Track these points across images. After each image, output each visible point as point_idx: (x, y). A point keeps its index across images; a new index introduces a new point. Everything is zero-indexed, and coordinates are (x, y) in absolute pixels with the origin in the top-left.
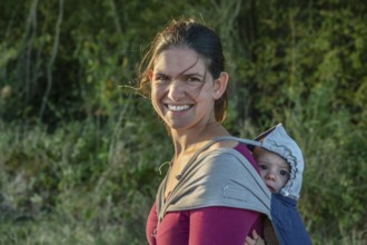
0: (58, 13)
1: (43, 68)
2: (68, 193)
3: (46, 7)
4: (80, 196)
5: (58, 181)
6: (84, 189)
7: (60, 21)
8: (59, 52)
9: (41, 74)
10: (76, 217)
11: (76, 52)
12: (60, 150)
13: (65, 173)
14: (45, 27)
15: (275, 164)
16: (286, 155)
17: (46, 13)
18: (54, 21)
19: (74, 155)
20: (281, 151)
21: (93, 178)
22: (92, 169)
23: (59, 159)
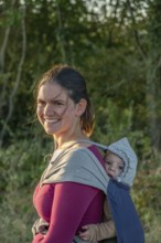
0: (20, 56)
1: (7, 98)
2: (12, 193)
3: (12, 50)
4: (21, 197)
5: (7, 184)
6: (25, 191)
7: (22, 62)
8: (20, 86)
9: (4, 103)
10: (16, 212)
11: (32, 87)
12: (9, 160)
13: (12, 178)
14: (10, 66)
15: (116, 162)
16: (123, 156)
17: (12, 55)
18: (18, 62)
19: (19, 165)
20: (120, 153)
21: (32, 184)
22: (33, 176)
23: (8, 167)
